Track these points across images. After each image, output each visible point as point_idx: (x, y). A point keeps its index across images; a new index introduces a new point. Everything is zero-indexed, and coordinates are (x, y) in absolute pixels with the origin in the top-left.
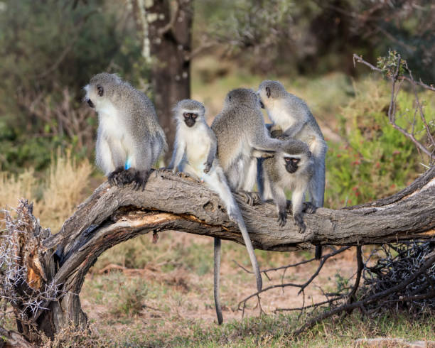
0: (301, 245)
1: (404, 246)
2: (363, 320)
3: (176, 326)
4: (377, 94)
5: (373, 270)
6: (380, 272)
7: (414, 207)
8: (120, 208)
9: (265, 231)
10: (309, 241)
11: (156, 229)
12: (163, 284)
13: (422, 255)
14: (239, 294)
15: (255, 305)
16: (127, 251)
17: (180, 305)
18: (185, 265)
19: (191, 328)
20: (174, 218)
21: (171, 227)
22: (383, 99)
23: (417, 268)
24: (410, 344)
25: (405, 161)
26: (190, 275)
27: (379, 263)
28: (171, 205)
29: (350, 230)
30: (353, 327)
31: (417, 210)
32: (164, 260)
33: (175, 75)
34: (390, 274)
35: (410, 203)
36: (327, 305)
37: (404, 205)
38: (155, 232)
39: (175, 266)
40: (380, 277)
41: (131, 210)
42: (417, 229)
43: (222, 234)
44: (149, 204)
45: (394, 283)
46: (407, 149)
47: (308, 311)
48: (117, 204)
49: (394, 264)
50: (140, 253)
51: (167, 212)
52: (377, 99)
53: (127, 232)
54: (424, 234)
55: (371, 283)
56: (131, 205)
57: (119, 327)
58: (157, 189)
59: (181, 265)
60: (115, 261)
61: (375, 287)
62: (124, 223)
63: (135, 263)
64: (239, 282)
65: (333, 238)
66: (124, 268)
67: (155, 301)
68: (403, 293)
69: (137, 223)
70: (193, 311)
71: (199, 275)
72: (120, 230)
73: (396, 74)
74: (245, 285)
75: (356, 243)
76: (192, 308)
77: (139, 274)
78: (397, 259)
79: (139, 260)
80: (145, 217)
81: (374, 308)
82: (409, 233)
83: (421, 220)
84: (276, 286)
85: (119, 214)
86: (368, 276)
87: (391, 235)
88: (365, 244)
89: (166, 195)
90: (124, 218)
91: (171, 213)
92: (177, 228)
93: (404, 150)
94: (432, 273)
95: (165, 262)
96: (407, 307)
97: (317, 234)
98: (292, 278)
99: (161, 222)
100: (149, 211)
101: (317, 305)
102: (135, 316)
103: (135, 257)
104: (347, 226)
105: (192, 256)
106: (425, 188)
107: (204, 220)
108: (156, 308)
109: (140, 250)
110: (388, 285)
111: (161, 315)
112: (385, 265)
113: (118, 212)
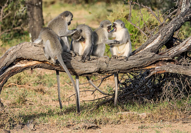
0: (93, 73)
1: (136, 73)
2: (119, 105)
3: (41, 108)
4: (122, 10)
5: (123, 84)
6: (126, 85)
7: (141, 57)
8: (17, 59)
9: (78, 68)
10: (96, 72)
11: (32, 68)
12: (33, 91)
13: (144, 77)
14: (66, 95)
15: (73, 99)
16: (18, 78)
17: (41, 99)
18: (43, 83)
19: (47, 109)
20: (40, 63)
21: (39, 67)
22: (125, 12)
23: (142, 83)
24: (140, 114)
25: (134, 38)
26: (45, 87)
27: (126, 81)
28: (38, 57)
29: (114, 67)
30: (115, 108)
31: (142, 58)
32: (33, 81)
33: (36, 4)
34: (130, 85)
35: (139, 55)
36: (104, 99)
37: (136, 56)
38: (32, 69)
39: (38, 83)
40: (126, 87)
41: (21, 60)
42: (142, 66)
43: (60, 69)
44: (28, 57)
45: (132, 89)
46: (135, 33)
47: (96, 101)
48: (15, 57)
49: (132, 81)
50: (23, 78)
51: (36, 60)
52: (122, 12)
53: (20, 69)
54: (145, 68)
55: (122, 89)
56: (21, 58)
57: (16, 109)
58: (32, 51)
59: (41, 83)
60: (13, 82)
61: (124, 91)
62: (18, 65)
63: (21, 83)
64: (66, 90)
65: (107, 70)
66: (17, 84)
67: (31, 98)
68: (136, 93)
69: (24, 65)
70: (47, 102)
71: (49, 87)
72: (17, 68)
73: (132, 2)
74: (68, 91)
75: (116, 72)
76: (46, 101)
77: (24, 87)
78: (133, 79)
79: (23, 81)
80: (27, 63)
81: (124, 100)
82: (139, 68)
83: (143, 63)
84: (82, 91)
85: (16, 62)
86: (121, 86)
87: (131, 69)
88: (120, 73)
89: (36, 53)
90: (18, 63)
91: (38, 61)
92: (41, 67)
93: (134, 34)
94: (148, 85)
95: (34, 82)
96: (138, 99)
97: (100, 69)
98: (88, 88)
99: (34, 65)
100: (29, 60)
101: (100, 99)
102: (23, 104)
103: (21, 80)
104: (113, 65)
105: (45, 79)
106: (145, 49)
107: (52, 64)
108: (31, 101)
109: (23, 77)
110: (129, 90)
111: (33, 104)
112: (128, 82)
113: (16, 60)
